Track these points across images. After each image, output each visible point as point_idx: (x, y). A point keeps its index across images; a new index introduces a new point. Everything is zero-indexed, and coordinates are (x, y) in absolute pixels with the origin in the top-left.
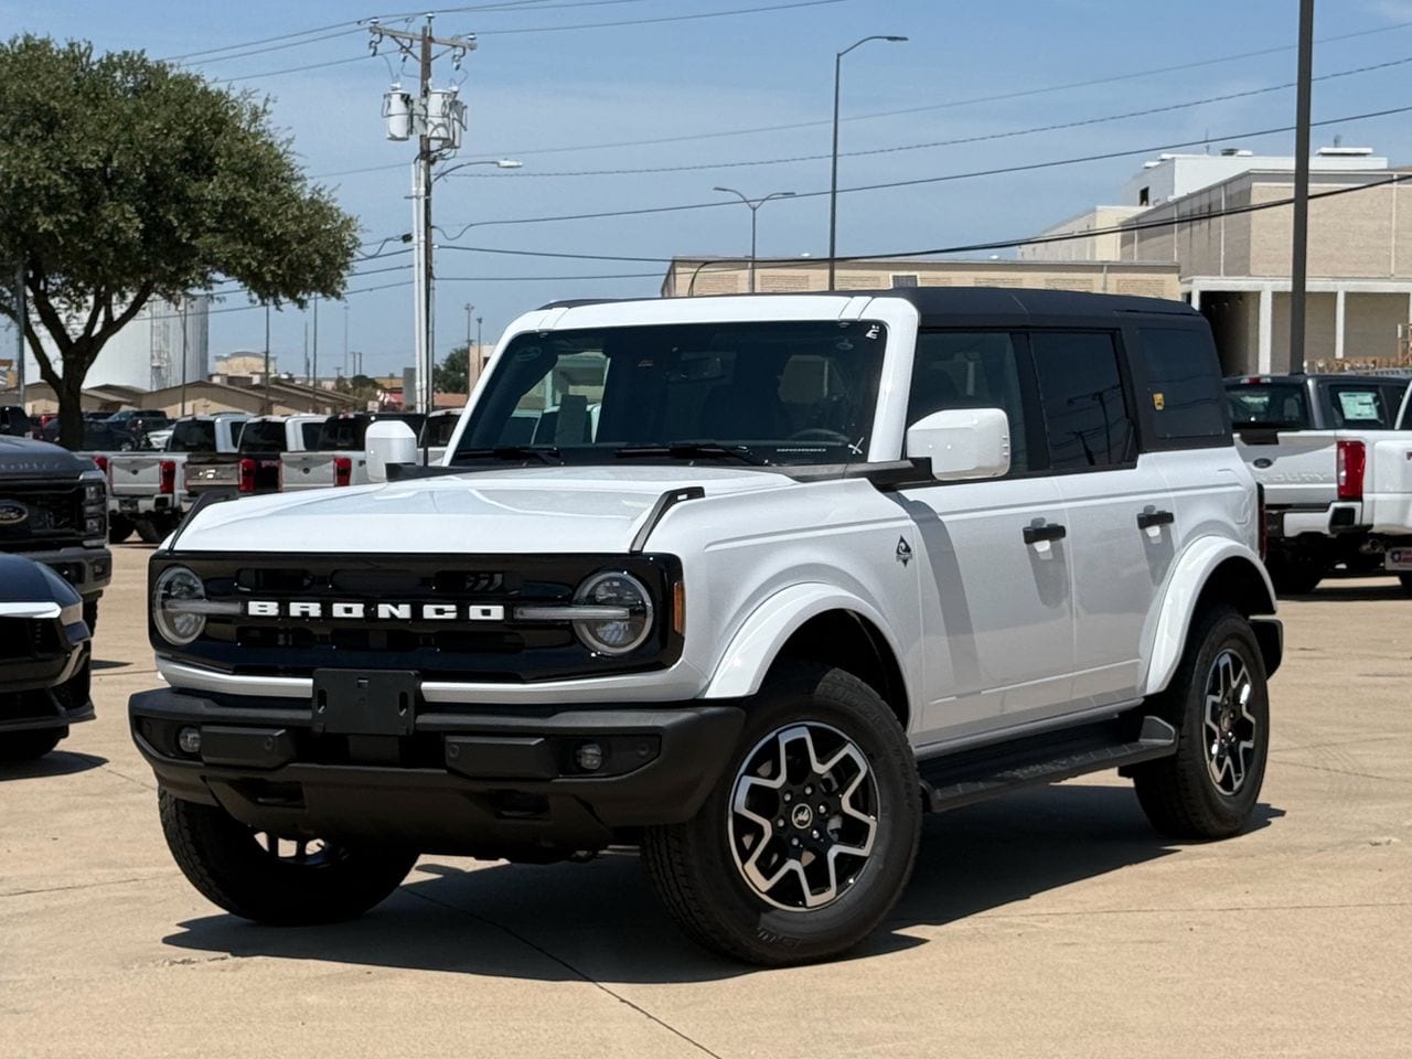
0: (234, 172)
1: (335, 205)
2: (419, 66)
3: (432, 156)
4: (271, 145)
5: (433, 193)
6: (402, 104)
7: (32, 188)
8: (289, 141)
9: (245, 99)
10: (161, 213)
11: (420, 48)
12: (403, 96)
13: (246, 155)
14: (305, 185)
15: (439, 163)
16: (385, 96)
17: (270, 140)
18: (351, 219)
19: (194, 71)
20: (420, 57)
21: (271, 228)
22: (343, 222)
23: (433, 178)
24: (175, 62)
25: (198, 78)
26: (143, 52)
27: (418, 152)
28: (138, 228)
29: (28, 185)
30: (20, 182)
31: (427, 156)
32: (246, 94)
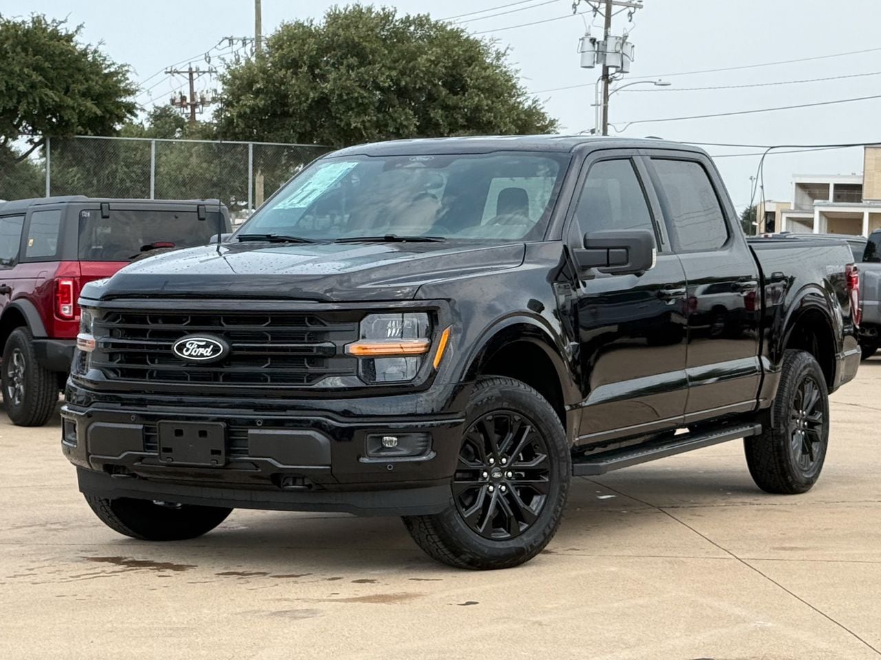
0: (479, 89)
1: (542, 111)
2: (604, 19)
3: (610, 77)
4: (505, 72)
5: (610, 103)
6: (591, 44)
7: (348, 99)
8: (517, 71)
9: (492, 44)
10: (432, 115)
11: (605, 9)
12: (591, 40)
13: (487, 78)
14: (529, 98)
15: (614, 82)
16: (580, 40)
17: (505, 69)
18: (554, 120)
19: (462, 27)
20: (604, 14)
21: (499, 127)
22: (549, 122)
23: (609, 92)
24: (451, 20)
25: (462, 31)
26: (429, 15)
27: (601, 74)
28: (415, 125)
29: (345, 97)
30: (340, 96)
31: (606, 78)
32: (493, 40)
